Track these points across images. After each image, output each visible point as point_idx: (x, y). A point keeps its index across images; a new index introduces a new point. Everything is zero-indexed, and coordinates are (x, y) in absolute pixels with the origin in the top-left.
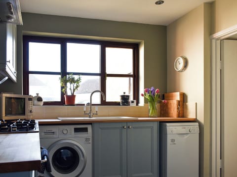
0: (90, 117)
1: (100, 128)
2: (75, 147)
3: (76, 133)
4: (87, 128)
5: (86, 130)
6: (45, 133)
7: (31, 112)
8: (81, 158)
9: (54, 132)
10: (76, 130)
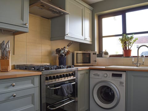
0: (137, 66)
1: (133, 75)
2: (112, 87)
3: (113, 77)
4: (122, 74)
5: (120, 76)
6: (94, 75)
7: (95, 61)
8: (116, 96)
9: (99, 75)
10: (114, 75)
